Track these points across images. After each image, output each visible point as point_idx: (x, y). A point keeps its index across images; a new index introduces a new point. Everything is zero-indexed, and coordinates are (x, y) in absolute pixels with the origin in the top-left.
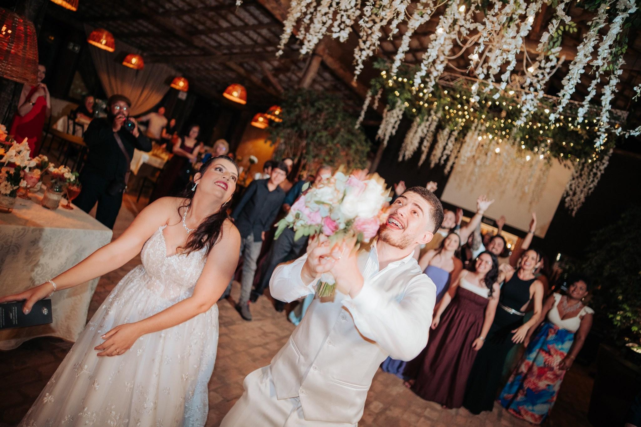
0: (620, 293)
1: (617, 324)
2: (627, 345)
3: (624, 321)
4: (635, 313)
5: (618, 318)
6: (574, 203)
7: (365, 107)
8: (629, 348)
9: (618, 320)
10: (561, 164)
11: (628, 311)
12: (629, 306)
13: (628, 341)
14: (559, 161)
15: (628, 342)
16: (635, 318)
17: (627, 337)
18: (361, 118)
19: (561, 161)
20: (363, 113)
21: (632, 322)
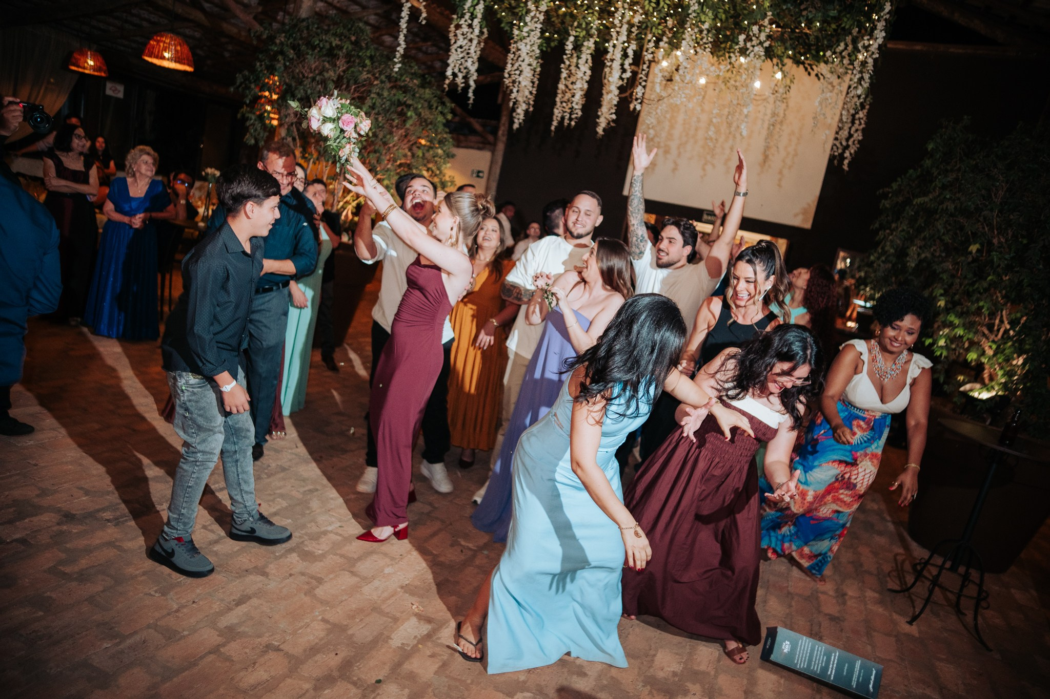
0: (941, 295)
1: (941, 354)
2: (962, 389)
3: (953, 346)
4: (969, 326)
5: (942, 342)
6: (841, 144)
7: (403, 24)
8: (965, 394)
9: (942, 347)
10: (809, 74)
11: (958, 327)
12: (960, 315)
13: (964, 380)
14: (806, 69)
15: (964, 383)
16: (970, 336)
17: (962, 374)
18: (401, 50)
19: (809, 69)
20: (402, 38)
21: (966, 345)
